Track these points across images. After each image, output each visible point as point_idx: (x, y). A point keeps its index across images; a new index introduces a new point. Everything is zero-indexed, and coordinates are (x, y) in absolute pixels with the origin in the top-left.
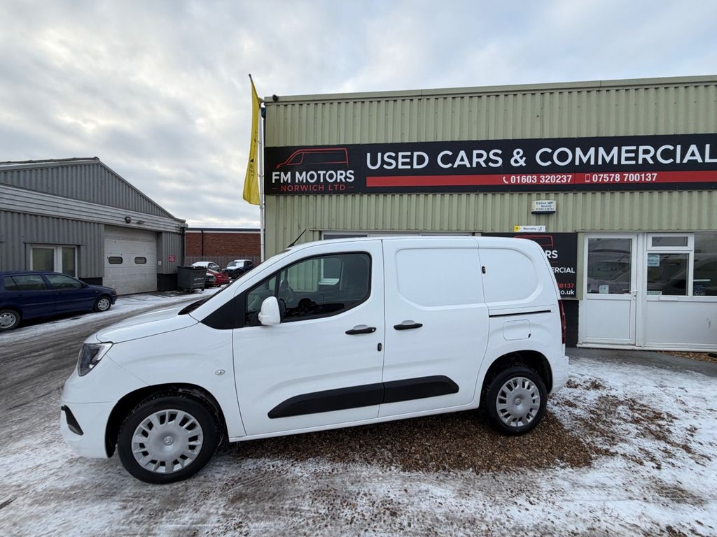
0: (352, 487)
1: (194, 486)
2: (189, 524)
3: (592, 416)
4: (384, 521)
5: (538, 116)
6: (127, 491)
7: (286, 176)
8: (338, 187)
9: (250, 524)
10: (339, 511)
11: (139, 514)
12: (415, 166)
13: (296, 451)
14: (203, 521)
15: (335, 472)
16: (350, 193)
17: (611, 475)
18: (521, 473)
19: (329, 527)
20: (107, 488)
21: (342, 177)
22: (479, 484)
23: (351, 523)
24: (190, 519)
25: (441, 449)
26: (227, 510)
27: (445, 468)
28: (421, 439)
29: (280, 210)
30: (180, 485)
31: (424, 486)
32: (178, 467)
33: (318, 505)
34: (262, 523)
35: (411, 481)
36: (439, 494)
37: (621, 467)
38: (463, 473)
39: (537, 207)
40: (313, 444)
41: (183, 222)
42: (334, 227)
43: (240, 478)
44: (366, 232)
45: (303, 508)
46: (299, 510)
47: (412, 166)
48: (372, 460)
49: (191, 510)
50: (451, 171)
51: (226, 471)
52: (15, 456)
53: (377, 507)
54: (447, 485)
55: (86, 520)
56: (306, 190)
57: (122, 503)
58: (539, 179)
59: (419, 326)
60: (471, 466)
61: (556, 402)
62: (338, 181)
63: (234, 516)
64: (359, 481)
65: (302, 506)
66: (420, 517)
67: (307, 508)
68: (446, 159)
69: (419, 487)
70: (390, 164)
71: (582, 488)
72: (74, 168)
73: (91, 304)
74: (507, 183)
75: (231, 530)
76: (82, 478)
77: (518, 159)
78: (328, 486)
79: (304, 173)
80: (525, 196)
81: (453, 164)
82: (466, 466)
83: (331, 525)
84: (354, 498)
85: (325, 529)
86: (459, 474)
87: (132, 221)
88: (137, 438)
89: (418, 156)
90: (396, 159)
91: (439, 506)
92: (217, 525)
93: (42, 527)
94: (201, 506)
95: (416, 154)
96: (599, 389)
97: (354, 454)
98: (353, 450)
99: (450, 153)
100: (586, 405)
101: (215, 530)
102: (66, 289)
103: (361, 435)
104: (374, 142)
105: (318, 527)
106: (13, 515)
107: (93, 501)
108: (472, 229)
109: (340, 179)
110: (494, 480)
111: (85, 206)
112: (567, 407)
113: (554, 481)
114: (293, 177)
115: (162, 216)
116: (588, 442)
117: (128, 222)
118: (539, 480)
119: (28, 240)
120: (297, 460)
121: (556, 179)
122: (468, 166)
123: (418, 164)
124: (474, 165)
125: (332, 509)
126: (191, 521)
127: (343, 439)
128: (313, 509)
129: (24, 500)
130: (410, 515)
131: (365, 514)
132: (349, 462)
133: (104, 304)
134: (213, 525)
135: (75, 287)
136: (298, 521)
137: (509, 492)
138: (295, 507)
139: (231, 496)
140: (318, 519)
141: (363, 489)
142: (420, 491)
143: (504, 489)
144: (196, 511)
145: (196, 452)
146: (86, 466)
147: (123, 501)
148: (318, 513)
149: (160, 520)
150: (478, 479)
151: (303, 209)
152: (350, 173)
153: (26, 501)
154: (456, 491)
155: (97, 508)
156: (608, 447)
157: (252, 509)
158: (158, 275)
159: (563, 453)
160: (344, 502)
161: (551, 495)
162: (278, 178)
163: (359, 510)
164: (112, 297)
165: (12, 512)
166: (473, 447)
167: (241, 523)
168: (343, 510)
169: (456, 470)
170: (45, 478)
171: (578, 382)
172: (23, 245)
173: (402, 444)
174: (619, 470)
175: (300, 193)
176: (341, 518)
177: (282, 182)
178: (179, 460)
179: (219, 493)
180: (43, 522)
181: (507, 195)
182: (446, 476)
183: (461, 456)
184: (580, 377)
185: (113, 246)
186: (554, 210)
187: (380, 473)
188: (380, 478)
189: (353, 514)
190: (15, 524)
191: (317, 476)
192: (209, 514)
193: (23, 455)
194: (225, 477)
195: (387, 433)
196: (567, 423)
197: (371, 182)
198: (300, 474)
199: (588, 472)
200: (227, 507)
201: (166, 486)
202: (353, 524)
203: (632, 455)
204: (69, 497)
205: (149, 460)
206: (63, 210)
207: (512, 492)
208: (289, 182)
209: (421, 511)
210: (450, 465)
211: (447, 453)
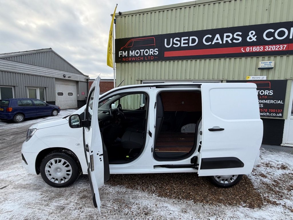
0: (132, 200)
1: (68, 190)
2: (62, 204)
3: (274, 183)
4: (141, 217)
5: (267, 10)
6: (44, 188)
7: (125, 53)
8: (150, 58)
9: (85, 208)
10: (123, 209)
11: (46, 197)
12: (191, 45)
13: (113, 181)
14: (68, 204)
15: (127, 193)
16: (155, 61)
17: (271, 214)
18: (219, 206)
19: (116, 215)
20: (38, 186)
21: (152, 53)
22: (194, 208)
23: (126, 215)
24: (63, 202)
25: (180, 189)
26: (78, 201)
27: (179, 198)
28: (172, 183)
29: (123, 70)
30: (63, 189)
31: (165, 205)
32: (63, 182)
33: (115, 205)
34: (90, 209)
35: (160, 201)
36: (171, 209)
37: (279, 211)
38: (187, 201)
39: (261, 65)
40: (122, 179)
41: (88, 76)
42: (148, 78)
43: (87, 190)
44: (163, 80)
45: (108, 205)
46: (106, 206)
47: (189, 45)
48: (145, 190)
49: (65, 199)
50: (211, 46)
51: (82, 186)
52: (12, 170)
53: (140, 210)
54: (177, 206)
55: (28, 197)
56: (134, 60)
57: (41, 193)
58: (264, 48)
59: (222, 129)
60: (193, 199)
61: (254, 174)
62: (150, 54)
63: (80, 204)
64: (136, 198)
65: (108, 204)
66: (159, 217)
67: (109, 206)
68: (207, 40)
69: (163, 204)
70: (177, 44)
71: (250, 218)
72: (42, 53)
73: (50, 112)
74: (244, 51)
75: (77, 209)
76: (31, 181)
77: (252, 37)
78: (121, 198)
79: (134, 51)
80: (255, 59)
81: (212, 42)
82: (190, 199)
83: (117, 214)
84: (131, 205)
85: (114, 215)
86: (185, 202)
87: (66, 77)
88: (47, 168)
89: (192, 39)
90: (180, 41)
91: (169, 215)
92: (72, 206)
93: (13, 197)
94: (69, 198)
95: (191, 38)
96: (285, 169)
97: (138, 186)
98: (138, 184)
99: (210, 36)
100: (273, 177)
101: (71, 208)
102: (41, 106)
103: (144, 178)
104: (169, 33)
105: (111, 214)
106: (6, 191)
107: (32, 190)
108: (221, 78)
109: (151, 53)
110: (202, 207)
111: (47, 70)
112: (260, 177)
113: (235, 213)
114: (128, 53)
115: (78, 74)
116: (265, 196)
117: (65, 77)
118: (227, 211)
119: (27, 86)
120: (112, 185)
121: (276, 48)
122: (221, 43)
123: (192, 43)
124: (224, 42)
125: (120, 208)
126: (63, 203)
127: (135, 179)
128: (112, 206)
129: (11, 186)
130: (154, 216)
131: (134, 212)
132: (135, 189)
133: (55, 113)
134: (71, 206)
135: (44, 105)
136: (104, 210)
137: (208, 214)
138: (105, 204)
139: (81, 196)
140: (113, 211)
141: (137, 202)
142: (163, 206)
143: (206, 212)
144: (67, 200)
145: (70, 177)
146: (34, 177)
147: (42, 192)
148: (113, 208)
149: (53, 201)
150: (194, 205)
151: (133, 69)
152: (156, 50)
153: (11, 187)
154: (180, 209)
155: (32, 193)
156: (275, 200)
157: (87, 202)
158: (78, 100)
159: (247, 199)
160: (126, 206)
161: (230, 219)
162: (121, 54)
163: (132, 210)
164: (58, 110)
165: (6, 190)
166: (198, 190)
167: (82, 207)
168: (124, 209)
169: (184, 200)
170: (19, 180)
171: (273, 164)
172: (25, 87)
173: (162, 184)
174: (278, 213)
175: (132, 61)
176: (123, 212)
177: (123, 56)
178: (63, 179)
179: (77, 194)
180: (14, 195)
181: (243, 59)
182: (179, 202)
183: (189, 194)
184: (276, 162)
185: (60, 88)
186: (273, 67)
187: (147, 196)
188: (146, 198)
189: (129, 211)
190: (6, 195)
191: (118, 193)
192: (71, 202)
193: (14, 170)
194: (81, 188)
195: (157, 179)
196: (256, 185)
197: (167, 54)
198: (111, 191)
199: (258, 211)
200: (78, 200)
201: (58, 189)
202: (127, 216)
203: (290, 206)
204: (25, 188)
205: (52, 177)
206: (39, 72)
207: (209, 214)
208: (127, 56)
209: (160, 215)
210: (183, 197)
211: (183, 192)
